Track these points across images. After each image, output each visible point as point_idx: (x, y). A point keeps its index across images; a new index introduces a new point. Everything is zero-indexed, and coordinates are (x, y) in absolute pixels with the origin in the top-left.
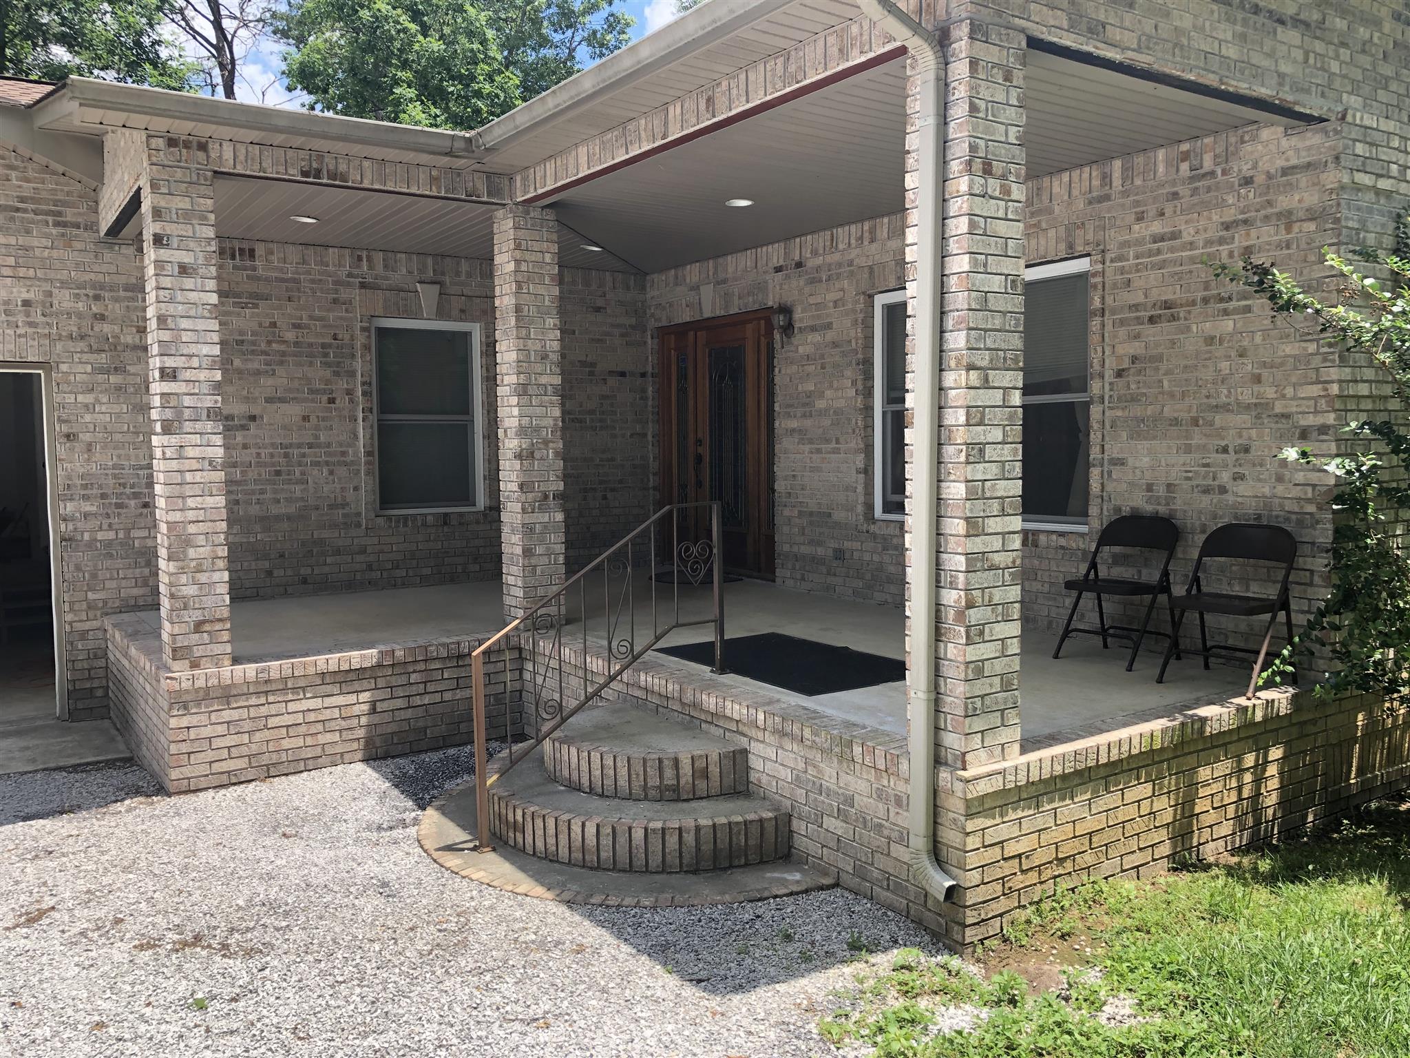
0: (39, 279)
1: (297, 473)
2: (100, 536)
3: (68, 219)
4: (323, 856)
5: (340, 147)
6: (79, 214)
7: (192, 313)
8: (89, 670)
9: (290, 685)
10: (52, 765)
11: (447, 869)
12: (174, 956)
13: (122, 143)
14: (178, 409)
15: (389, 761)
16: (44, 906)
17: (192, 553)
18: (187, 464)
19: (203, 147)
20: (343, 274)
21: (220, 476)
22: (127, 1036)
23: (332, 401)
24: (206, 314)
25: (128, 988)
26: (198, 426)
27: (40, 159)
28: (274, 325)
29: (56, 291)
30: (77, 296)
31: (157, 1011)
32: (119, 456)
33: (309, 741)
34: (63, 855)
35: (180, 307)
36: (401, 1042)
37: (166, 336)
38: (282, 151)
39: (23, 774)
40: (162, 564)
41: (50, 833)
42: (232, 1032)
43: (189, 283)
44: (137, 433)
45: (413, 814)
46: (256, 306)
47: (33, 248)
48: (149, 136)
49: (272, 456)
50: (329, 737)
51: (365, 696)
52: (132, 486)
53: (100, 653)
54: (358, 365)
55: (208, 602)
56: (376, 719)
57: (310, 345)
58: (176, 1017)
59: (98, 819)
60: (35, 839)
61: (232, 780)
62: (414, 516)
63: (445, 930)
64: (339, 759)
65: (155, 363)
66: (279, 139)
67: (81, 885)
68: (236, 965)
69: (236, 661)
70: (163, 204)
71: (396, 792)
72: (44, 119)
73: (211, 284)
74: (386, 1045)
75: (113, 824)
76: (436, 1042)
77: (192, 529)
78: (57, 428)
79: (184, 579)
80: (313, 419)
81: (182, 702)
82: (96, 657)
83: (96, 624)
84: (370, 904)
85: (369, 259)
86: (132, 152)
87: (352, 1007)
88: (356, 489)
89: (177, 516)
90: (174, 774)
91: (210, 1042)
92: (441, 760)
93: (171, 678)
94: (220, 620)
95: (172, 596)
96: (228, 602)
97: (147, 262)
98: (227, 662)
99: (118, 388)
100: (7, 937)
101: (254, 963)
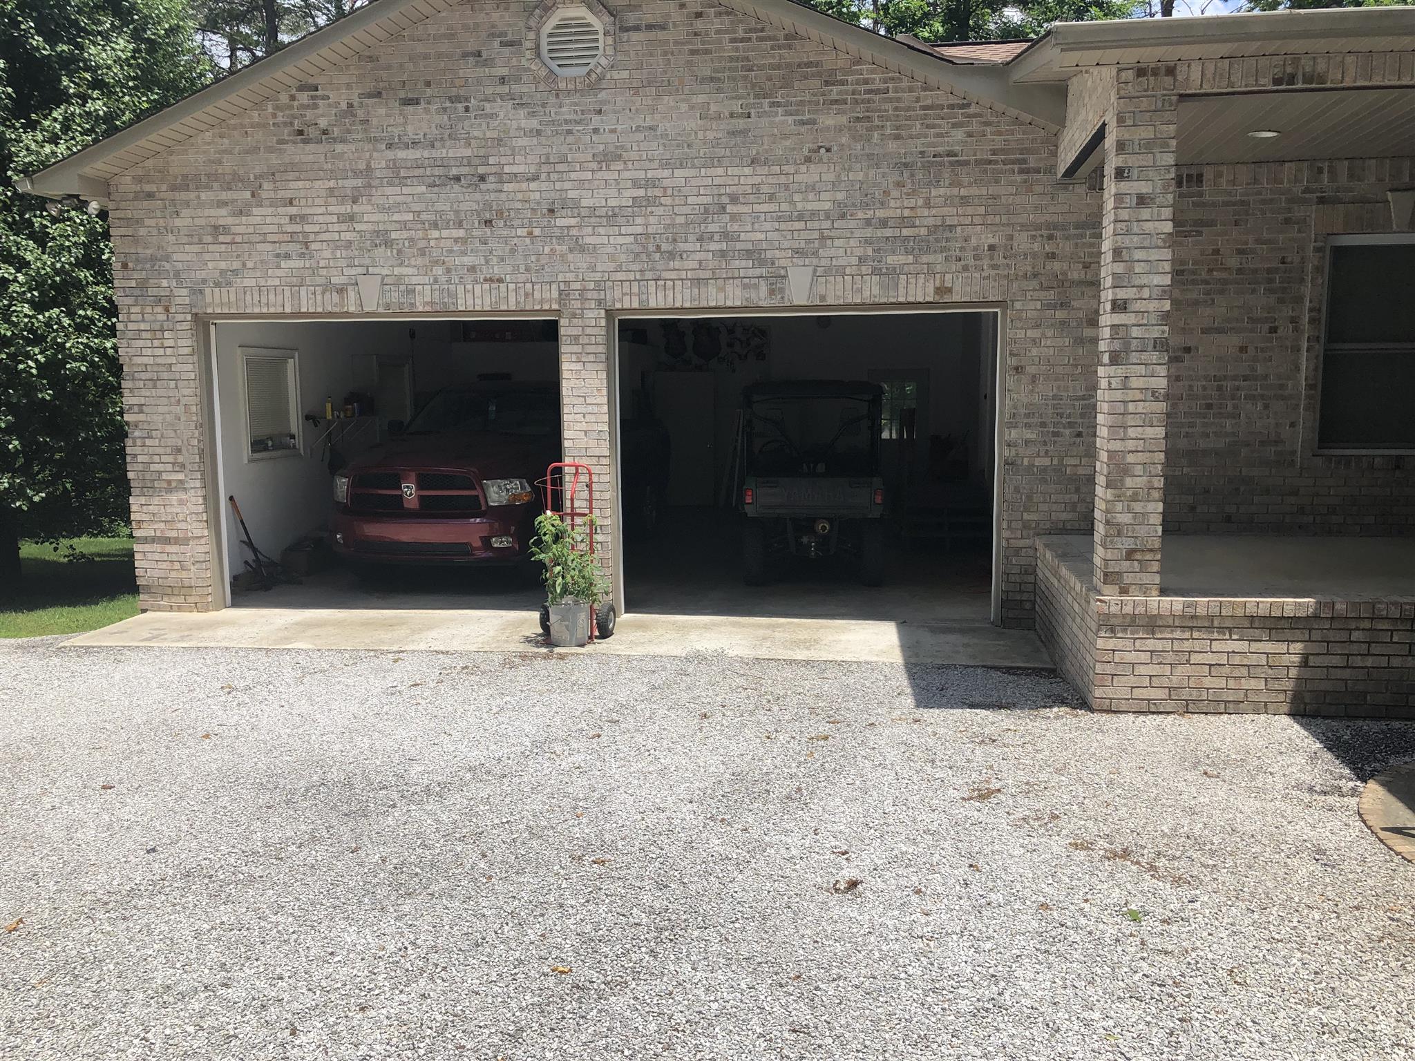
0: (1003, 225)
1: (1230, 408)
2: (1038, 462)
3: (1031, 165)
4: (1250, 805)
5: (1321, 45)
6: (1041, 159)
7: (1146, 243)
8: (1020, 584)
9: (1216, 624)
10: (989, 663)
11: (1398, 854)
12: (1107, 863)
13: (1089, 83)
14: (1126, 341)
15: (1320, 721)
16: (992, 787)
17: (1129, 482)
18: (1131, 395)
19: (1171, 71)
20: (1298, 189)
21: (1162, 407)
22: (1069, 924)
23: (1273, 330)
24: (1160, 243)
25: (1068, 880)
26: (1144, 357)
27: (1013, 112)
28: (1217, 252)
29: (1016, 235)
30: (1033, 237)
31: (1095, 909)
32: (1059, 388)
33: (1232, 684)
34: (1004, 745)
35: (1135, 239)
36: (1352, 1024)
37: (1119, 268)
38: (1253, 61)
39: (967, 667)
40: (1099, 491)
41: (993, 723)
42: (1166, 953)
43: (1145, 213)
44: (1076, 366)
45: (1351, 784)
46: (1200, 233)
47: (999, 196)
48: (1120, 70)
49: (1204, 388)
50: (1253, 684)
51: (1298, 647)
52: (1069, 416)
53: (1030, 570)
54: (1307, 290)
55: (1142, 531)
56: (1308, 673)
57: (1255, 271)
58: (1111, 920)
59: (1031, 720)
60: (980, 725)
61: (1150, 709)
62: (1359, 457)
63: (1398, 920)
64: (1263, 708)
65: (1107, 295)
66: (1253, 47)
67: (1022, 776)
68: (1166, 888)
69: (1164, 592)
70: (1127, 136)
71: (1329, 756)
72: (1019, 74)
73: (1167, 213)
74: (1336, 1023)
75: (1044, 727)
76: (1393, 1038)
77: (1131, 458)
78: (1009, 362)
79: (1119, 506)
80: (1251, 350)
81: (1110, 625)
82: (1026, 573)
83: (1028, 542)
84: (1306, 868)
85: (1332, 170)
86: (1100, 90)
87: (1293, 969)
88: (1292, 425)
89: (1117, 446)
90: (1098, 692)
91: (1145, 955)
92: (1383, 732)
93: (1101, 601)
94: (1151, 550)
95: (1108, 522)
96: (1160, 534)
97: (1106, 196)
98: (1155, 593)
99: (1063, 323)
100: (964, 806)
101: (1186, 892)
